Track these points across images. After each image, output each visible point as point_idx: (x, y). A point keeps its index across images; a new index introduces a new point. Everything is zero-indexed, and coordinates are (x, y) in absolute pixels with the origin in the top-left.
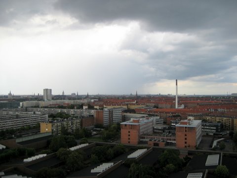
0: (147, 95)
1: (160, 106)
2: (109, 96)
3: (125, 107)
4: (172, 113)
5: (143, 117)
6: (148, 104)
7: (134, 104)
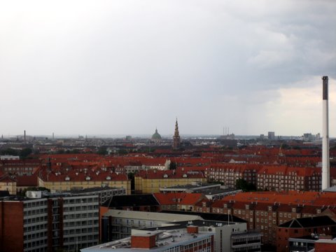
0: (221, 140)
1: (262, 181)
2: (66, 140)
3: (123, 186)
4: (300, 210)
5: (182, 225)
6: (215, 175)
7: (159, 175)
